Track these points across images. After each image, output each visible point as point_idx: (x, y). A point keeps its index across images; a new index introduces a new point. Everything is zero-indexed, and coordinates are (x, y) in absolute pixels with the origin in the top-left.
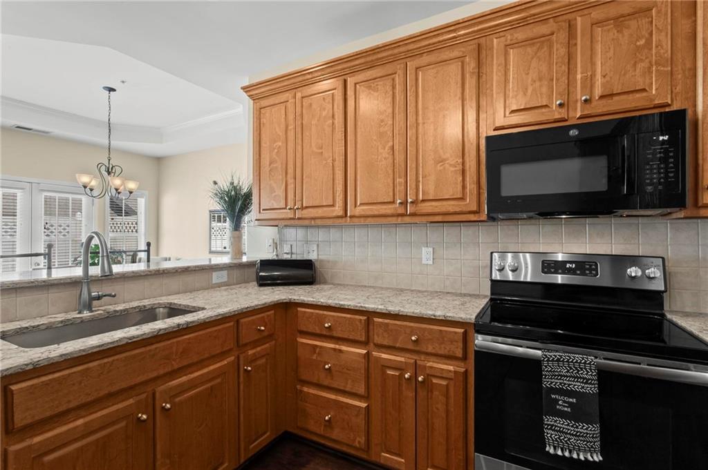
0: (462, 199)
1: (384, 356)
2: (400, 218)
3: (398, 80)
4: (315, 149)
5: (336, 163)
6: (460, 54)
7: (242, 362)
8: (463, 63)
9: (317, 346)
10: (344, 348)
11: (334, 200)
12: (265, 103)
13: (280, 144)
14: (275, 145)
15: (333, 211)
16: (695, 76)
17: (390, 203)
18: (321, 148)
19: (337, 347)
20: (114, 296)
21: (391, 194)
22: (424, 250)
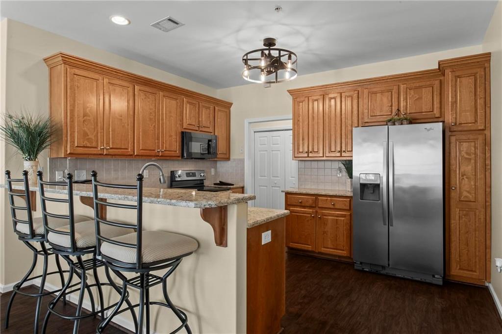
0: (176, 151)
4: (117, 115)
5: (129, 127)
6: (177, 98)
8: (177, 101)
11: (128, 146)
12: (78, 72)
13: (92, 105)
14: (88, 105)
15: (127, 152)
17: (153, 150)
21: (154, 146)
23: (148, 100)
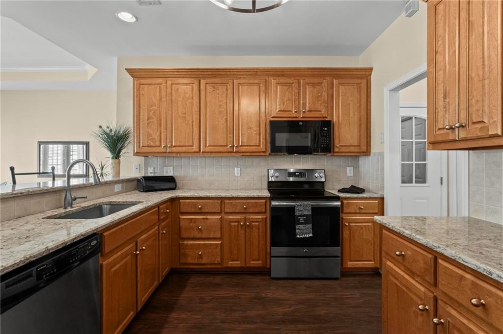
0: (259, 146)
1: (230, 217)
2: (229, 154)
3: (230, 87)
4: (180, 114)
5: (194, 124)
6: (259, 82)
7: (160, 229)
8: (259, 86)
9: (193, 219)
10: (209, 217)
11: (193, 143)
12: (143, 81)
13: (156, 108)
14: (152, 108)
15: (192, 149)
16: (333, 109)
17: (225, 146)
18: (185, 114)
19: (205, 217)
20: (86, 198)
21: (226, 142)
22: (236, 169)
23: (218, 92)
